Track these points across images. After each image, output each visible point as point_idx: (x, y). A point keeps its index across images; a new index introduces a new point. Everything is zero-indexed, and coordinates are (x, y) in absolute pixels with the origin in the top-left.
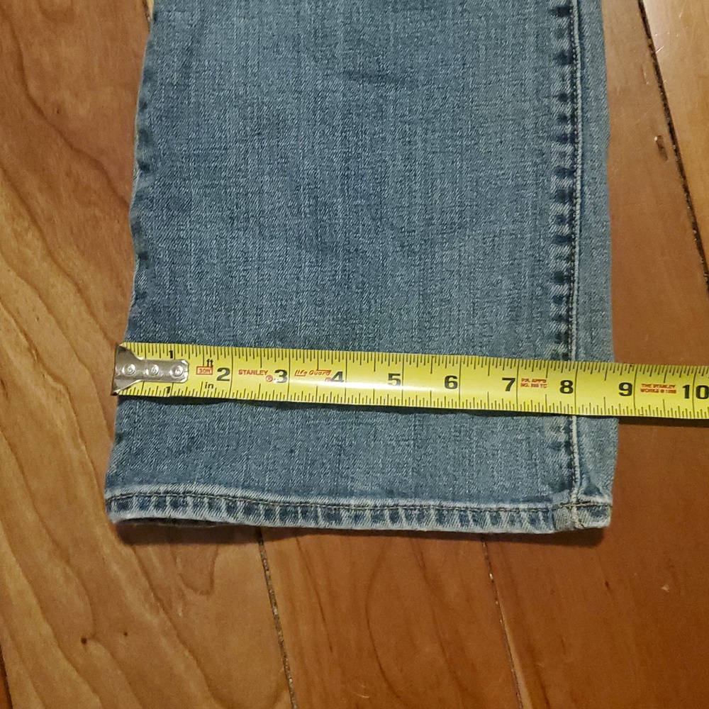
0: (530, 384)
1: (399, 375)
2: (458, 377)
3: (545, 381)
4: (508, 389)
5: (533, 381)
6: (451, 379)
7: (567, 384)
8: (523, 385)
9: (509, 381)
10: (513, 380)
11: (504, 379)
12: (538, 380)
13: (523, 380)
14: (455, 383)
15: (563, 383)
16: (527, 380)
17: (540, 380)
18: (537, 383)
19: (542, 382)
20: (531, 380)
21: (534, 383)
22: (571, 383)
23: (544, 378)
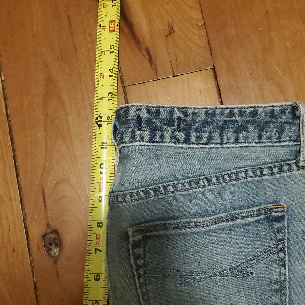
0: (98, 241)
1: (93, 302)
2: (94, 274)
3: (97, 234)
4: (100, 251)
5: (97, 240)
6: (95, 278)
7: (98, 225)
8: (99, 245)
9: (97, 251)
10: (96, 249)
11: (96, 253)
12: (97, 238)
13: (96, 244)
14: (97, 276)
15: (98, 226)
16: (96, 242)
17: (97, 237)
18: (98, 238)
19: (98, 236)
20: (97, 241)
21: (98, 239)
22: (98, 223)
23: (96, 234)
